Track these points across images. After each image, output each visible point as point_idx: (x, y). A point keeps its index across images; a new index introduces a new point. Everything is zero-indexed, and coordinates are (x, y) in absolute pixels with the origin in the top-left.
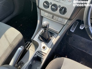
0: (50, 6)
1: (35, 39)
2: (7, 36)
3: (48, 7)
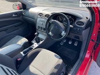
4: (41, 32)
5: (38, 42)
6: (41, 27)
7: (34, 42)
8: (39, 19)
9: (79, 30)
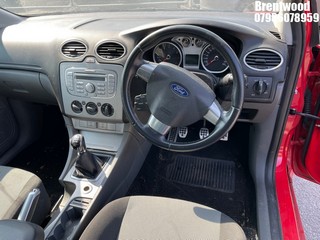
0: (84, 107)
1: (67, 179)
2: (7, 189)
3: (81, 110)
4: (93, 123)
5: (91, 173)
6: (91, 104)
7: (69, 175)
8: (68, 71)
9: (264, 84)
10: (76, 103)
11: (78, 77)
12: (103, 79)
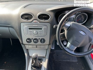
3: (31, 41)
4: (35, 46)
8: (24, 26)
10: (28, 39)
11: (30, 29)
12: (41, 29)
